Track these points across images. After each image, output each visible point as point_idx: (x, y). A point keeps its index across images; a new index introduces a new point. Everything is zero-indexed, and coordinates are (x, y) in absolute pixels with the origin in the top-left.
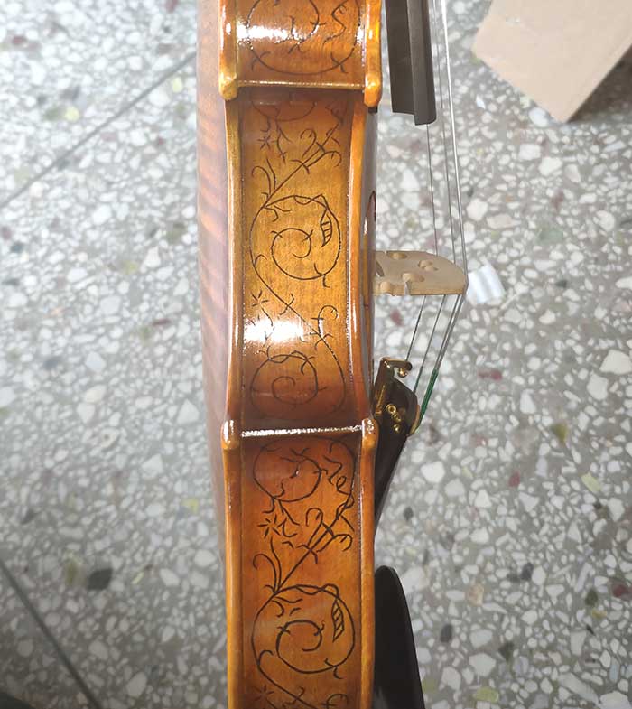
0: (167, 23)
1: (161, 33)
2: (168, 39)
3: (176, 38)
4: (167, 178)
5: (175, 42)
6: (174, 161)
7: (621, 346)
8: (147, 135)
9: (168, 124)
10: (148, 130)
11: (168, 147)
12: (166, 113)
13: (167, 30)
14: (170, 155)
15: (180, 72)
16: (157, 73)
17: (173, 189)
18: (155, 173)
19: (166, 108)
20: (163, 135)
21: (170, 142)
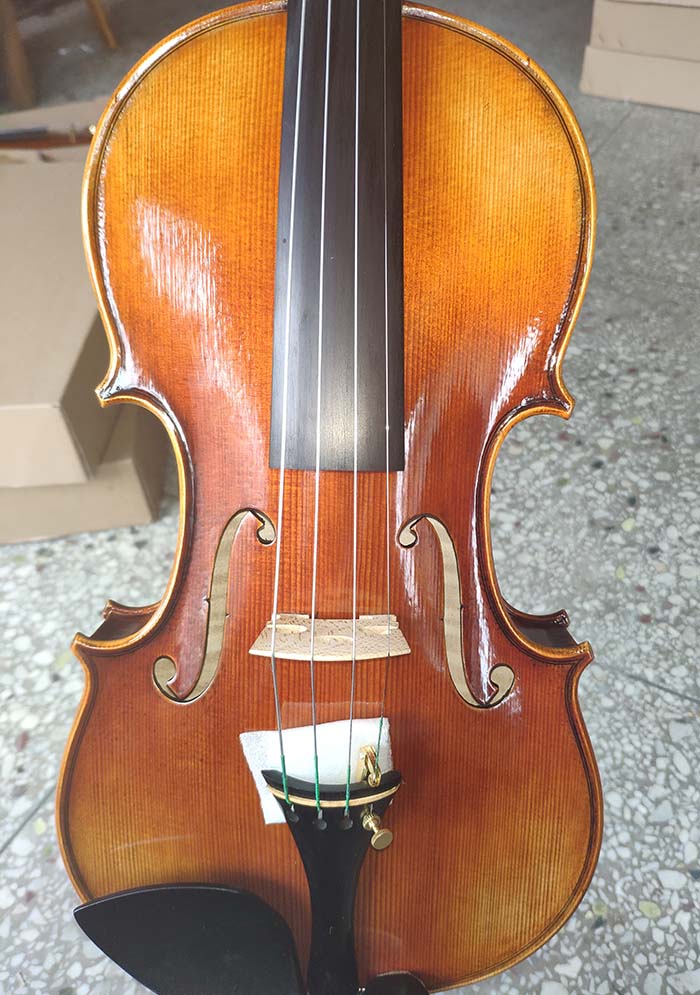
0: (20, 763)
1: (15, 774)
2: (23, 780)
3: (31, 775)
4: (44, 937)
5: (31, 780)
6: (48, 914)
7: (551, 976)
8: (14, 893)
9: (37, 873)
10: (14, 886)
11: (40, 900)
12: (32, 861)
13: (20, 770)
14: (44, 908)
15: (41, 811)
16: (16, 819)
17: (54, 947)
18: (30, 935)
19: (31, 855)
20: (32, 887)
21: (41, 893)
